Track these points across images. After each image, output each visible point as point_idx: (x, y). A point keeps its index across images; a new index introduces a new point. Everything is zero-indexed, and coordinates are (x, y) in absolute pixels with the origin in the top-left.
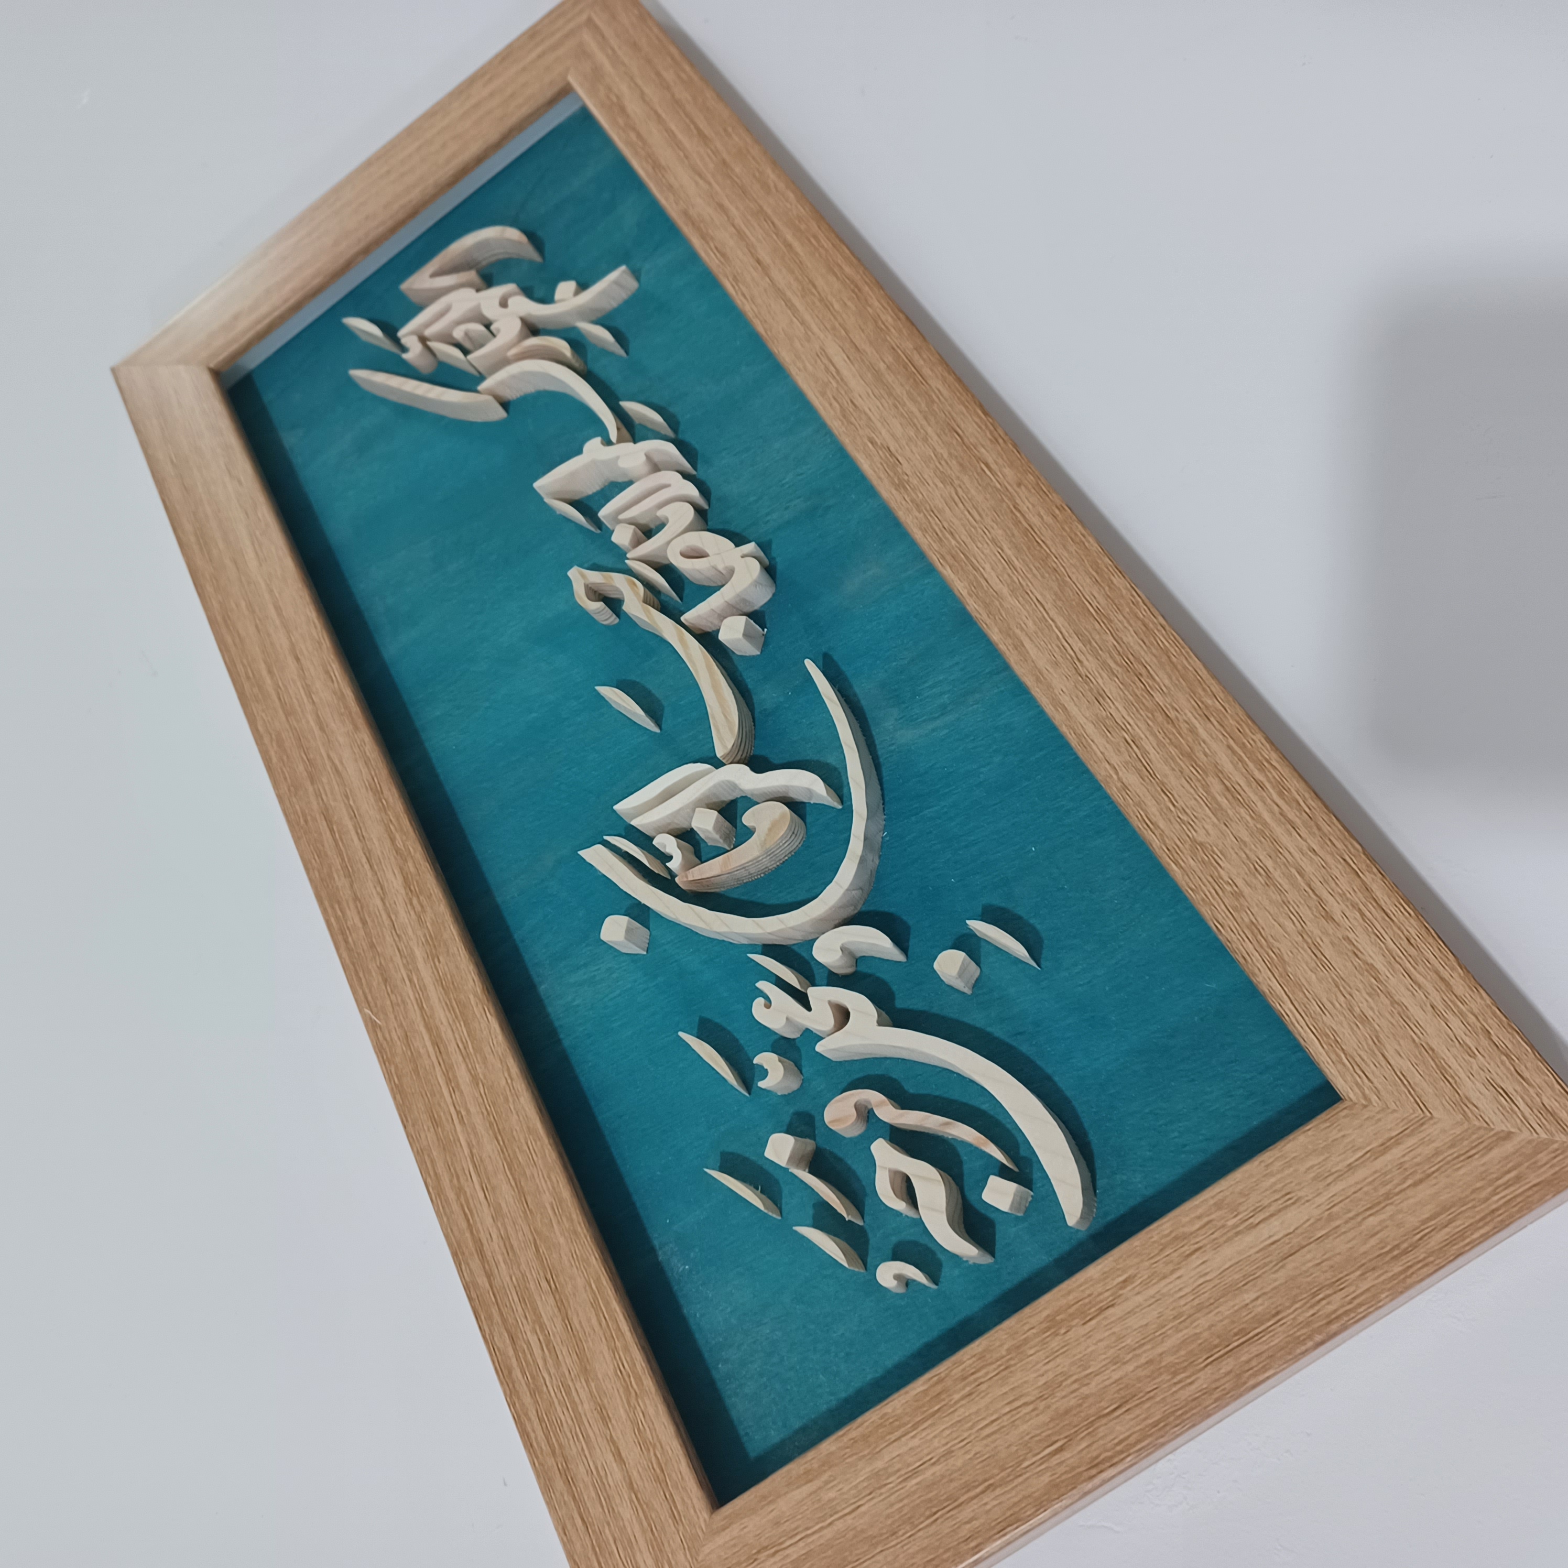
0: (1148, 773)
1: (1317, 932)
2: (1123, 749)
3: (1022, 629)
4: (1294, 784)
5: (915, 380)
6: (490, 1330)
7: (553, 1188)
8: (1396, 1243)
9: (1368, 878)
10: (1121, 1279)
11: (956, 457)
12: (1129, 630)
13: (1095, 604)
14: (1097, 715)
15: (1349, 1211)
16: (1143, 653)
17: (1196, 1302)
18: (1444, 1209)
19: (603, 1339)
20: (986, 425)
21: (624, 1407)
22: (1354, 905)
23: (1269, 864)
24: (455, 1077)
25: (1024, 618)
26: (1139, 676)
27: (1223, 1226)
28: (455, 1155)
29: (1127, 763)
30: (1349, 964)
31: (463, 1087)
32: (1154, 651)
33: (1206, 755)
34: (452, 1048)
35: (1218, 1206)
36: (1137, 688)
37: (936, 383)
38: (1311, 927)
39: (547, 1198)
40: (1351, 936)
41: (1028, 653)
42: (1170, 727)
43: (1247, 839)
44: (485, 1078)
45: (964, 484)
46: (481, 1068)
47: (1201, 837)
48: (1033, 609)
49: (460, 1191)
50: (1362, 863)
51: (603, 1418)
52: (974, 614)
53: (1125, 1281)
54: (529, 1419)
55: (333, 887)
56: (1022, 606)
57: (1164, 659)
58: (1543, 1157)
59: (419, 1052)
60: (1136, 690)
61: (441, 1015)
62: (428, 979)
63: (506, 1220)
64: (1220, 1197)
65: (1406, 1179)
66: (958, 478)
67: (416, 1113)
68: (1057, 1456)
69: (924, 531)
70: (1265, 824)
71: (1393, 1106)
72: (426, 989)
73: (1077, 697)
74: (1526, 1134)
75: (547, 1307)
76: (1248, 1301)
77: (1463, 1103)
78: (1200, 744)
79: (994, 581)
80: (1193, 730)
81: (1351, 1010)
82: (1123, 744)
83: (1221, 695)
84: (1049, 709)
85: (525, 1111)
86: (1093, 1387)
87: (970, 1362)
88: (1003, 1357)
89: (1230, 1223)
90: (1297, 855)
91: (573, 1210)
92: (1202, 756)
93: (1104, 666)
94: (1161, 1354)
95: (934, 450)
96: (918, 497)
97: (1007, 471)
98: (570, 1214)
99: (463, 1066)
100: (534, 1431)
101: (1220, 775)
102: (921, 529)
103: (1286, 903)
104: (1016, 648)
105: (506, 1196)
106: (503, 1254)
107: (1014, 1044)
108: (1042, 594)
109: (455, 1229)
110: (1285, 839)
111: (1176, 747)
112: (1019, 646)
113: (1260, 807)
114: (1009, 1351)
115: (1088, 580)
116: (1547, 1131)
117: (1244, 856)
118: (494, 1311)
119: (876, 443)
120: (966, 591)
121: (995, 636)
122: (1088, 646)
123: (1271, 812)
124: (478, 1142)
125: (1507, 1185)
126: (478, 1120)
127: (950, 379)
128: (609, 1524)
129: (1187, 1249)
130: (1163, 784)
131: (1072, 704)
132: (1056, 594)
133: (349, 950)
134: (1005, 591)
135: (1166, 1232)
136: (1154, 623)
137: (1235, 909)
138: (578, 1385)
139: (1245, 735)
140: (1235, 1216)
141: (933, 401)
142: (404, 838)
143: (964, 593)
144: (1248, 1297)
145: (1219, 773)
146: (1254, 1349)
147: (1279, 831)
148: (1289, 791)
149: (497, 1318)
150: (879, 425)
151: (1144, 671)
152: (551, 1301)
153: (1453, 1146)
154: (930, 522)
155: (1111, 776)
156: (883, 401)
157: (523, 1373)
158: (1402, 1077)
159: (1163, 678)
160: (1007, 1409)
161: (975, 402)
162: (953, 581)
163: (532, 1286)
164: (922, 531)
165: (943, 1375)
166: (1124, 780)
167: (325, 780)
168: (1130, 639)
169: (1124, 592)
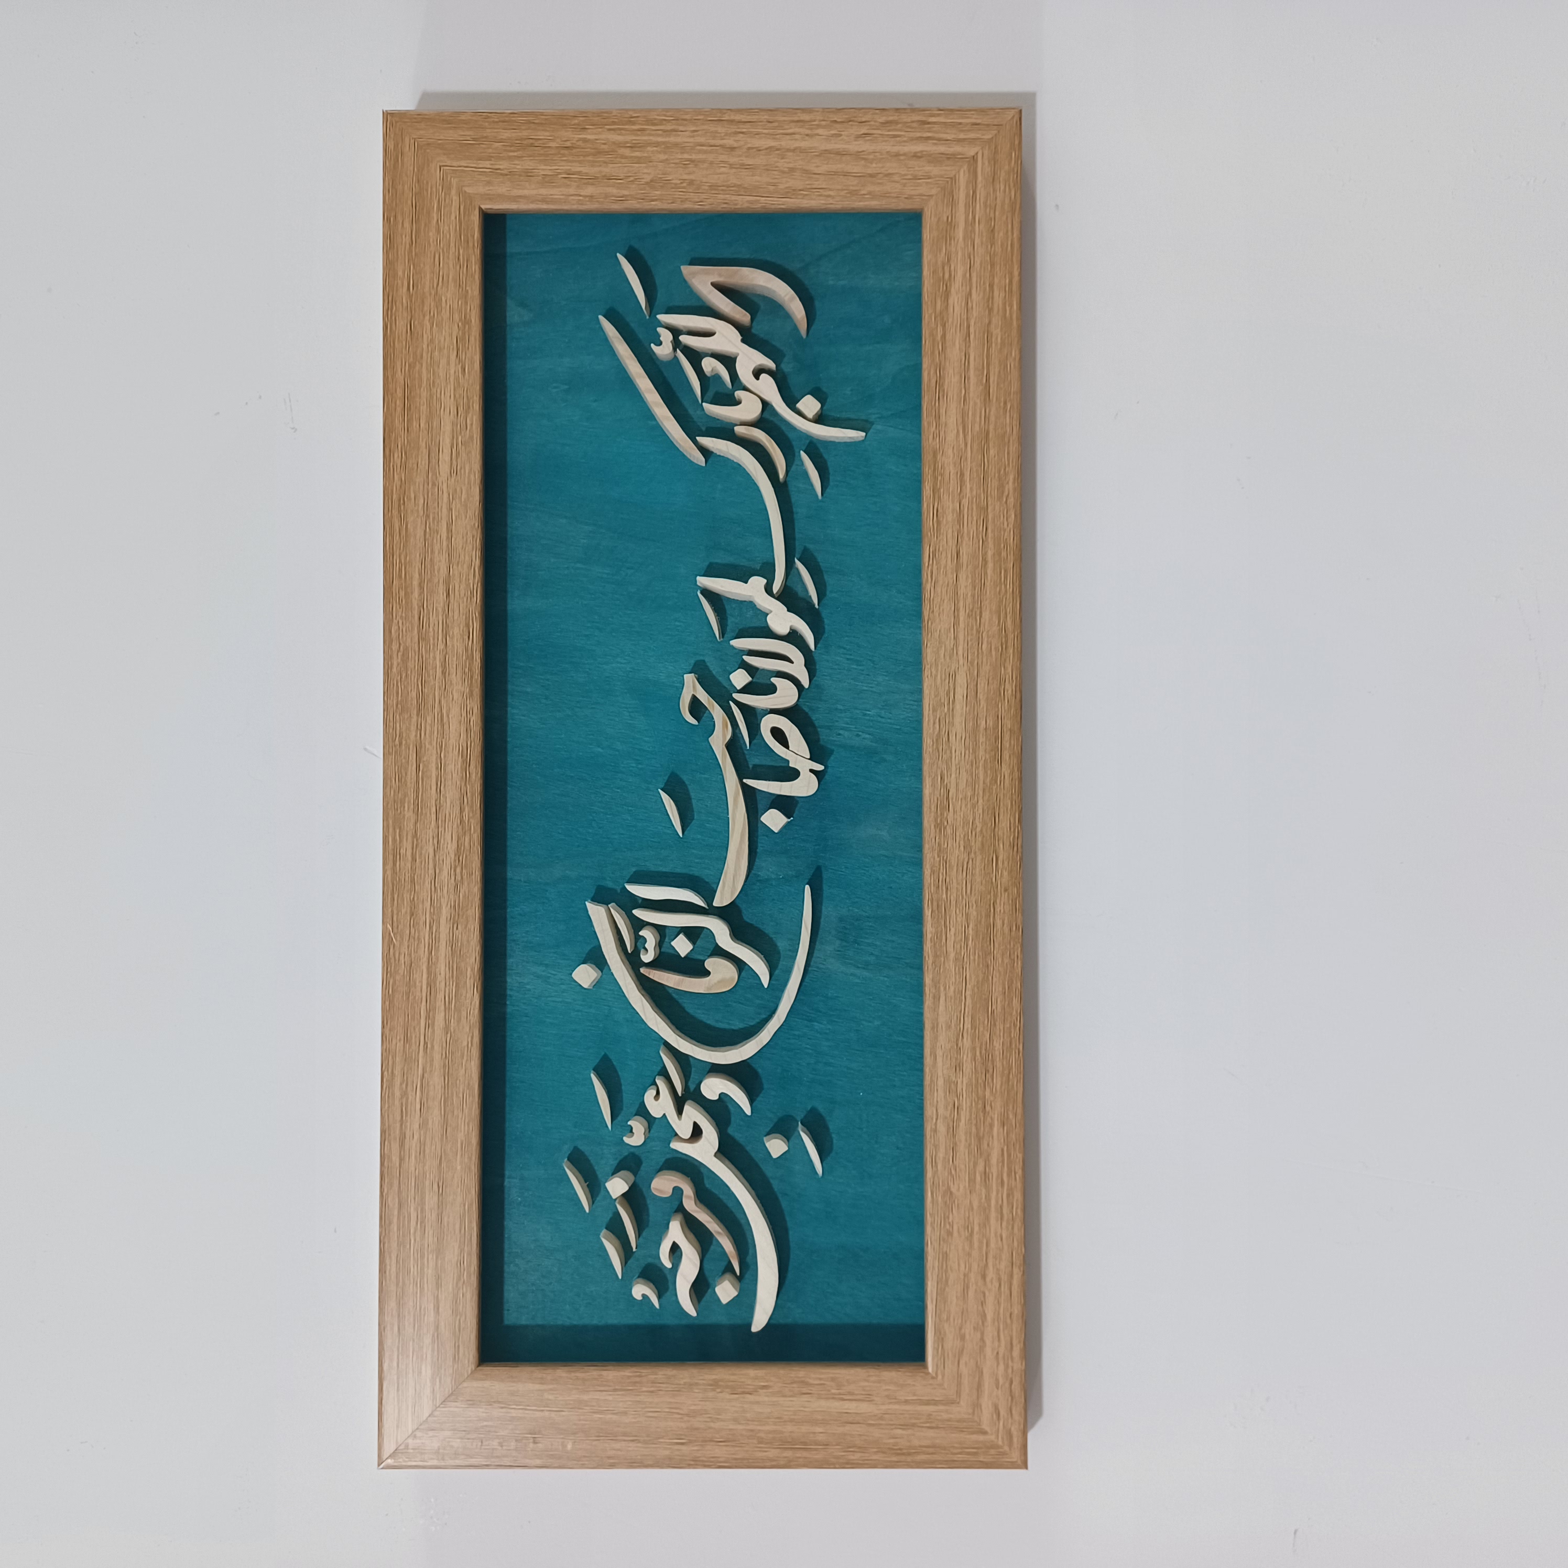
0: (952, 1131)
1: (973, 1280)
2: (949, 1108)
3: (945, 989)
4: (1018, 1195)
5: (995, 755)
6: (388, 1192)
7: (468, 1132)
8: (902, 1447)
9: (1016, 1270)
10: (763, 1384)
11: (983, 836)
12: (1000, 1039)
13: (994, 1007)
14: (949, 1076)
15: (892, 1420)
16: (998, 1059)
17: (793, 1417)
18: (934, 1446)
19: (458, 1241)
20: (1015, 830)
21: (453, 1284)
22: (1000, 1280)
23: (976, 1229)
24: (434, 1018)
25: (951, 982)
26: (987, 1071)
27: (829, 1391)
28: (411, 1069)
29: (946, 1118)
30: (976, 1306)
31: (436, 1028)
32: (1005, 1063)
33: (988, 1145)
34: (440, 996)
35: (833, 1379)
36: (981, 1077)
37: (1006, 770)
38: (972, 1276)
39: (461, 1136)
40: (987, 1294)
41: (939, 1007)
42: (982, 1115)
43: (975, 1207)
44: (454, 1031)
45: (976, 860)
46: (454, 1023)
47: (954, 1190)
48: (959, 982)
49: (404, 1094)
50: (1018, 1260)
51: (437, 1283)
52: (925, 954)
53: (764, 1386)
54: (390, 1257)
55: (401, 812)
56: (955, 974)
57: (1007, 1072)
58: (993, 1451)
59: (415, 984)
60: (979, 1078)
61: (442, 967)
62: (444, 936)
63: (428, 1133)
64: (837, 1376)
65: (928, 1422)
66: (975, 853)
67: (396, 1023)
68: (680, 1446)
69: (933, 872)
70: (989, 1206)
71: (946, 1385)
72: (439, 941)
73: (947, 1057)
74: (993, 1437)
75: (431, 1200)
76: (817, 1431)
77: (977, 1406)
78: (989, 1137)
79: (950, 943)
80: (991, 1126)
81: (960, 1329)
82: (951, 1105)
83: (1019, 1117)
84: (927, 1051)
85: (471, 1071)
86: (717, 1425)
87: (660, 1376)
88: (680, 1384)
89: (833, 1391)
90: (993, 1235)
91: (474, 1153)
92: (986, 1145)
93: (974, 1049)
94: (759, 1430)
95: (974, 819)
96: (944, 844)
97: (1005, 874)
98: (472, 1154)
99: (443, 1014)
100: (390, 1266)
101: (987, 1162)
102: (931, 869)
103: (969, 1255)
104: (934, 997)
105: (435, 1118)
106: (416, 1151)
107: (780, 1198)
108: (970, 976)
109: (391, 1116)
110: (993, 1221)
111: (977, 1129)
112: (936, 998)
113: (994, 1195)
114: (685, 1383)
115: (1001, 989)
116: (1003, 1442)
117: (967, 1215)
118: (396, 1182)
119: (944, 782)
120: (931, 935)
121: (928, 980)
122: (973, 1031)
123: (997, 1202)
124: (431, 1071)
125: (968, 1454)
126: (437, 1056)
127: (1016, 774)
128: (414, 1341)
129: (805, 1390)
130: (956, 1144)
131: (941, 1059)
132: (978, 982)
133: (394, 871)
134: (952, 955)
135: (800, 1376)
136: (1016, 1045)
137: (944, 1240)
138: (430, 1256)
139: (1015, 1149)
140: (838, 1389)
141: (996, 782)
142: (471, 815)
143: (929, 936)
144: (819, 1429)
145: (987, 1161)
146: (805, 1454)
147: (993, 1215)
148: (1013, 1197)
149: (396, 1188)
150: (954, 768)
151: (991, 1071)
152: (436, 1198)
153: (958, 1421)
154: (940, 869)
155: (932, 1119)
156: (967, 752)
157: (399, 1229)
158: (959, 1376)
159: (998, 1082)
160: (667, 1410)
161: (1019, 807)
162: (927, 922)
163: (427, 1183)
164: (931, 871)
165: (643, 1374)
166: (938, 1127)
167: (429, 720)
168: (997, 1045)
169: (1014, 1013)
